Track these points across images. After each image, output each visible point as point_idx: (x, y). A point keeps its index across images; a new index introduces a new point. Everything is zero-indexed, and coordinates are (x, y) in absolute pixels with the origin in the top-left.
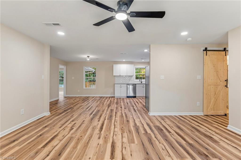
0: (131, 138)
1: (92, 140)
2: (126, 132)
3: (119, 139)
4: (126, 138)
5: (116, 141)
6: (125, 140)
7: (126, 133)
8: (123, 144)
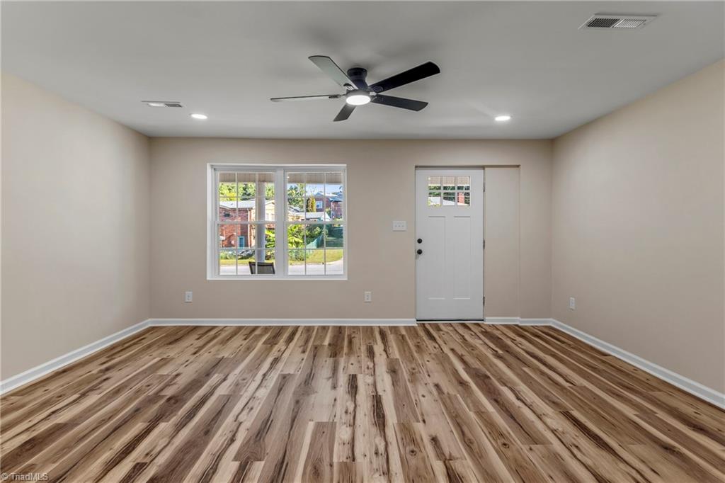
0: (322, 440)
1: (452, 431)
2: (336, 468)
3: (364, 435)
4: (341, 439)
5: (374, 430)
6: (343, 433)
7: (335, 460)
8: (352, 421)
